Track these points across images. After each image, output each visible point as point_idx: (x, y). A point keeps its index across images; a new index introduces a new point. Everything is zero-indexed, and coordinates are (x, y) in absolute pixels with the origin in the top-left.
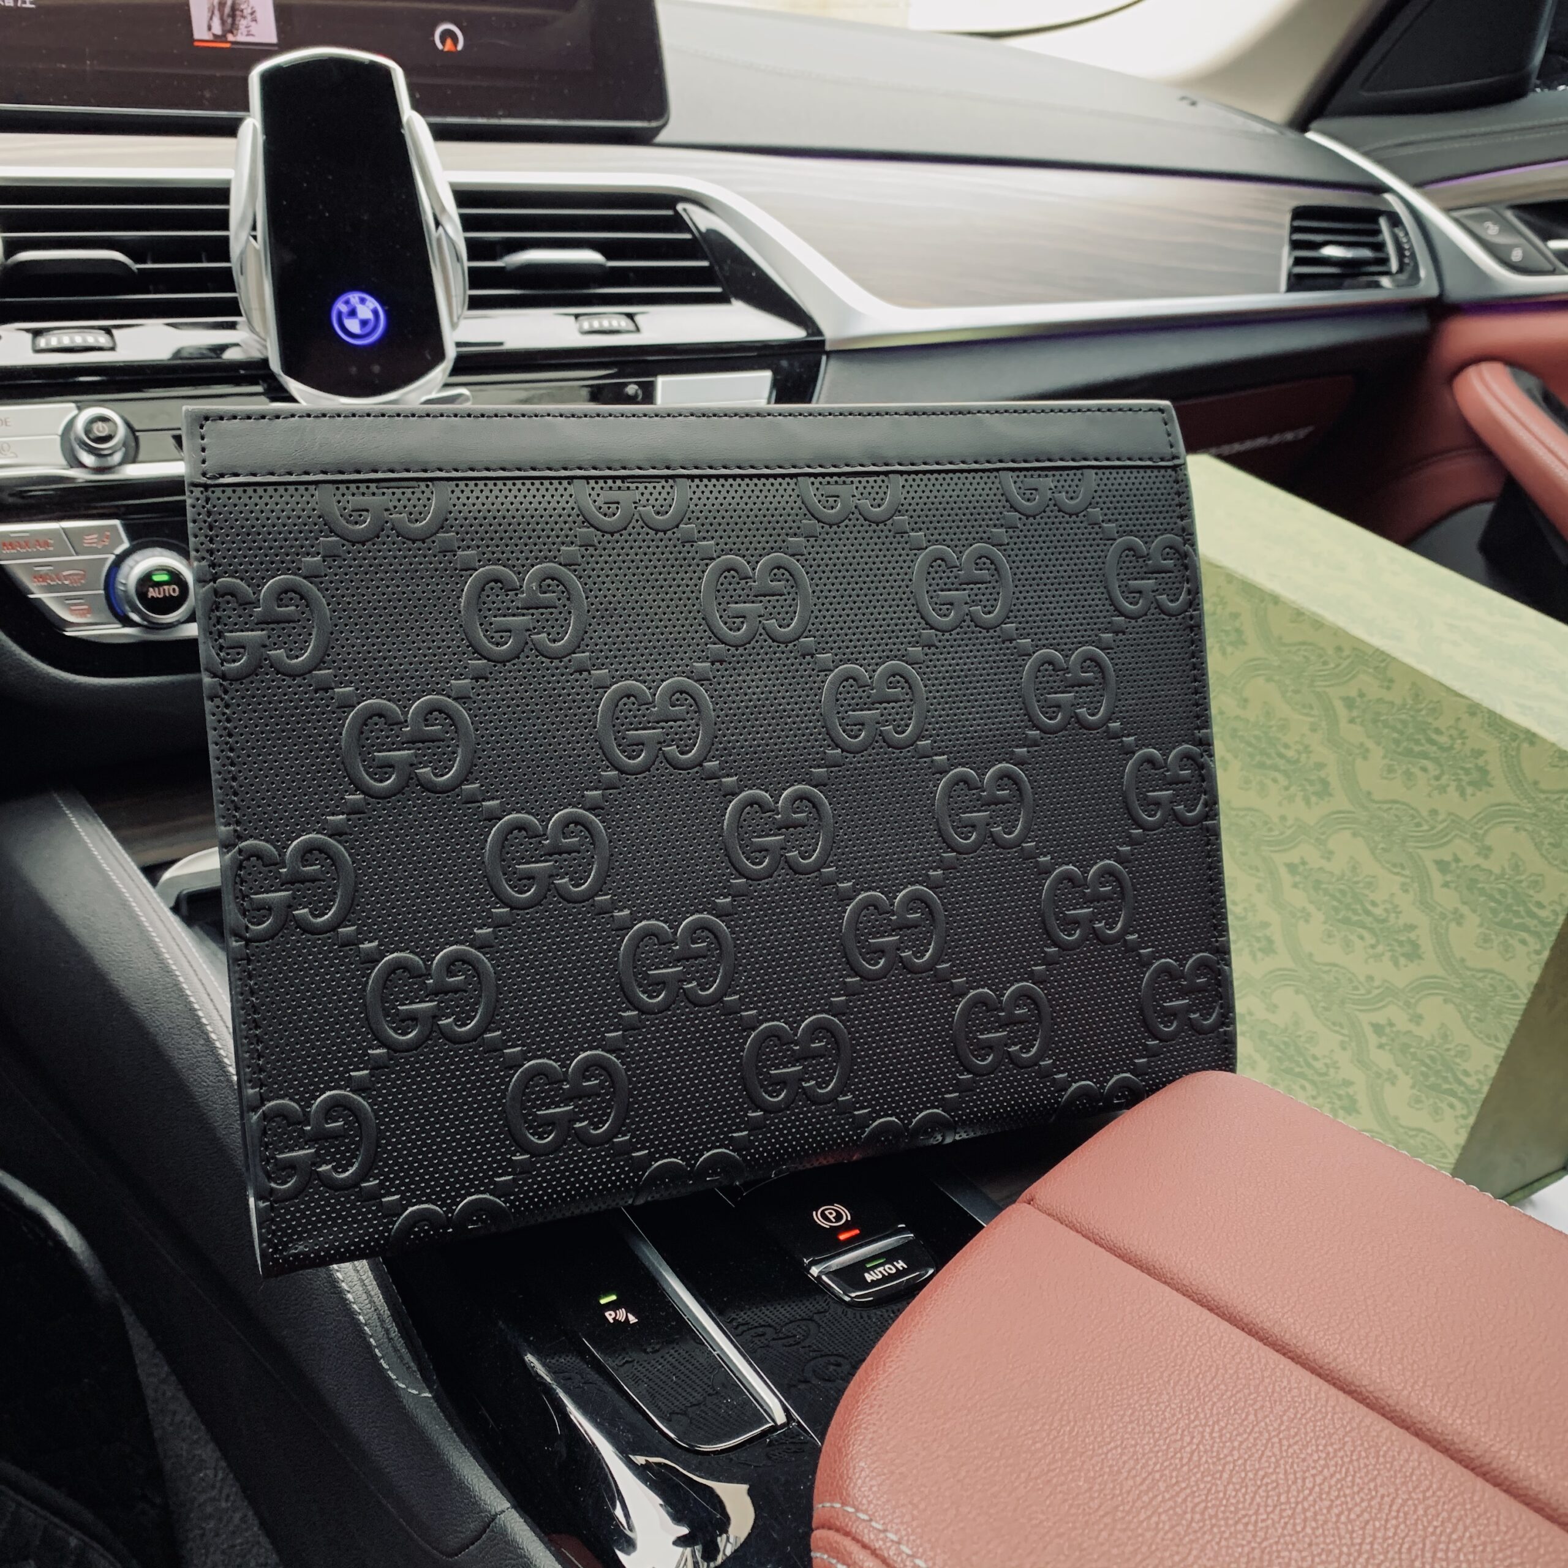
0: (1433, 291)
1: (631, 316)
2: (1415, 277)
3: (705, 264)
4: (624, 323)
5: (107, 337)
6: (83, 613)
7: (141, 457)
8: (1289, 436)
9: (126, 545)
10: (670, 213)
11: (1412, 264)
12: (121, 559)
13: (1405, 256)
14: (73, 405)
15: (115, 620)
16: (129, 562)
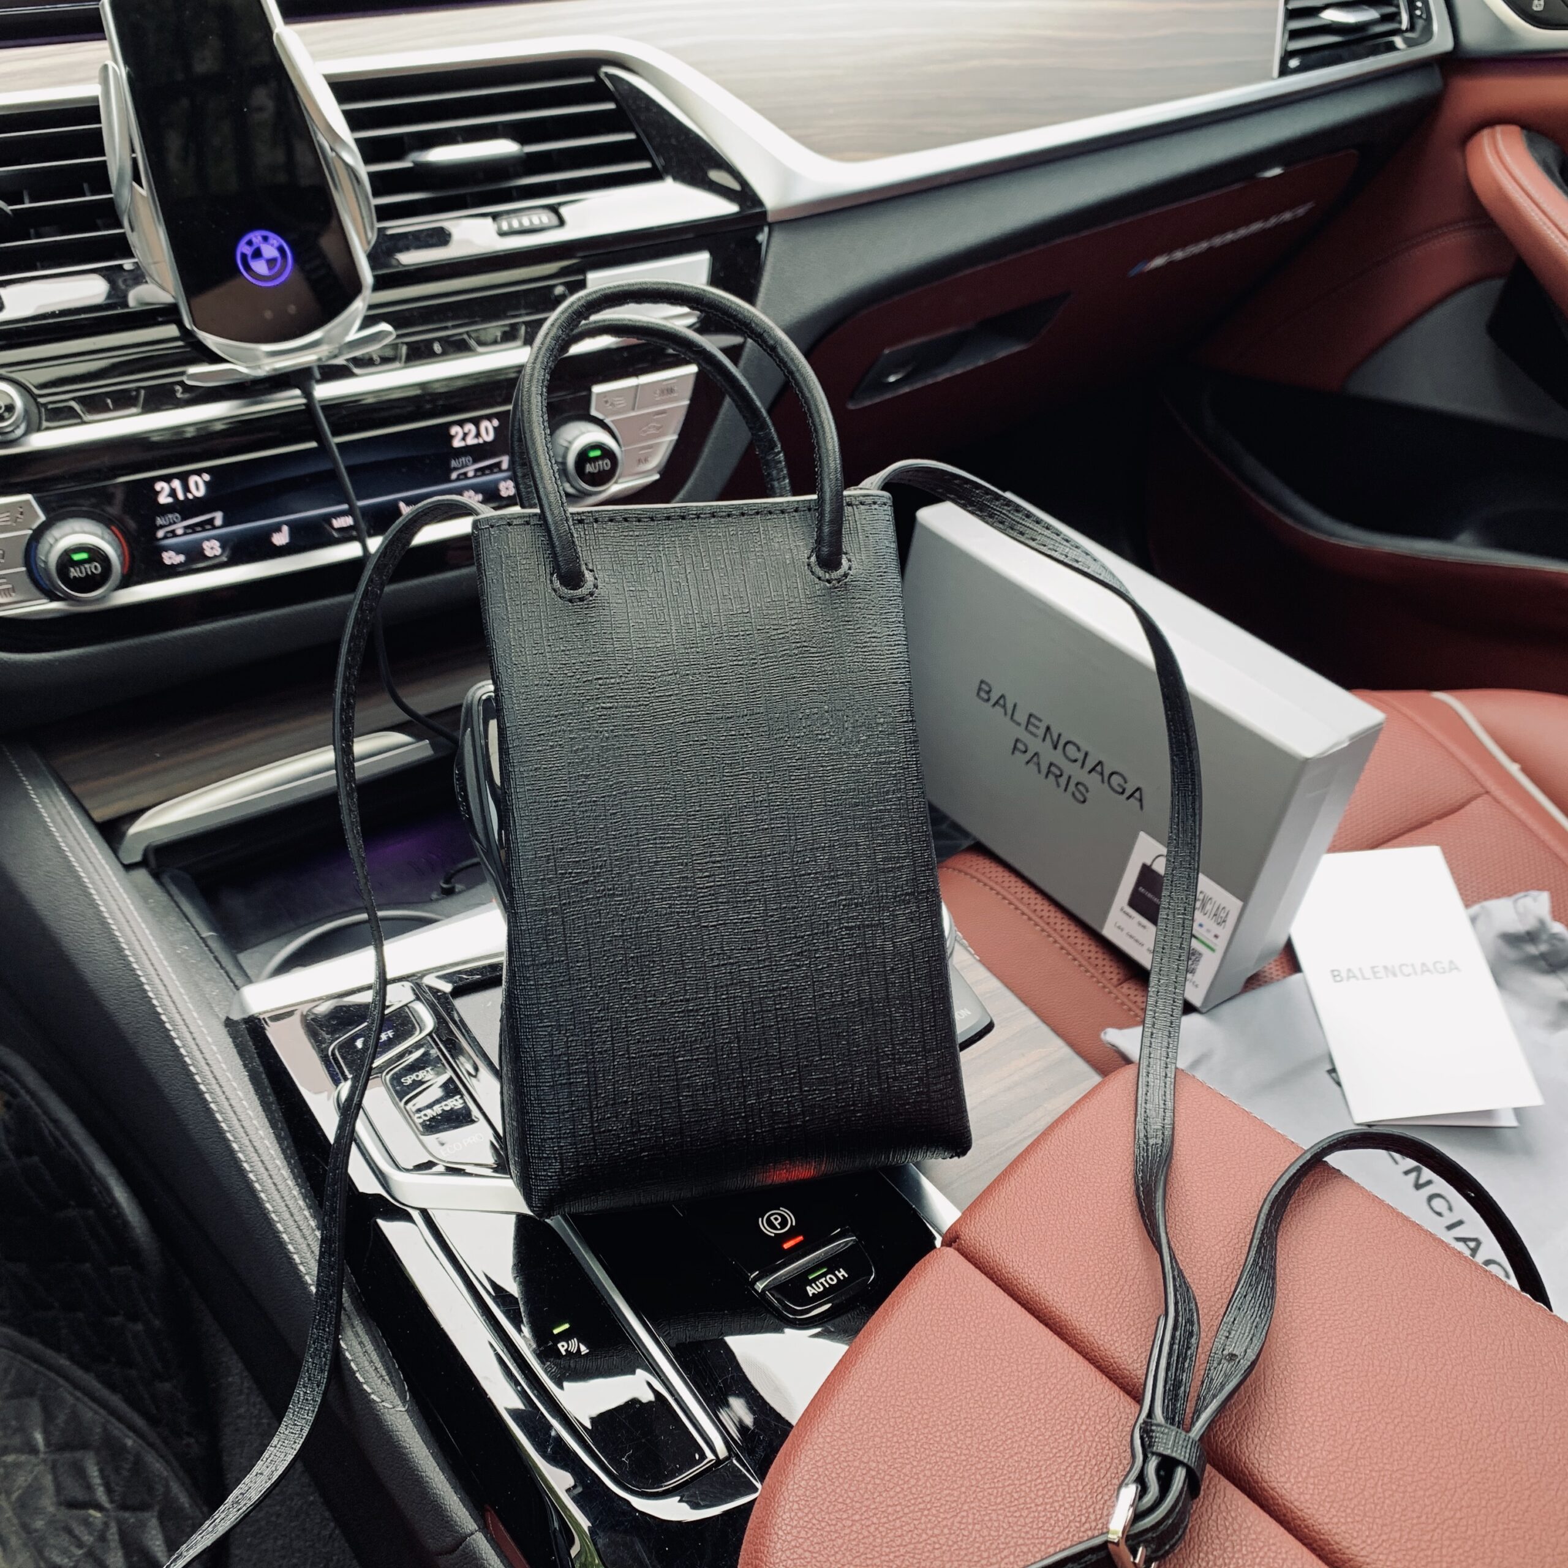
0: (1448, 45)
1: (554, 209)
2: (1428, 32)
3: (631, 136)
4: (546, 218)
7: (45, 423)
8: (1287, 216)
9: (42, 518)
10: (591, 80)
11: (1424, 16)
12: (39, 533)
13: (1418, 8)
15: (43, 596)
16: (49, 537)
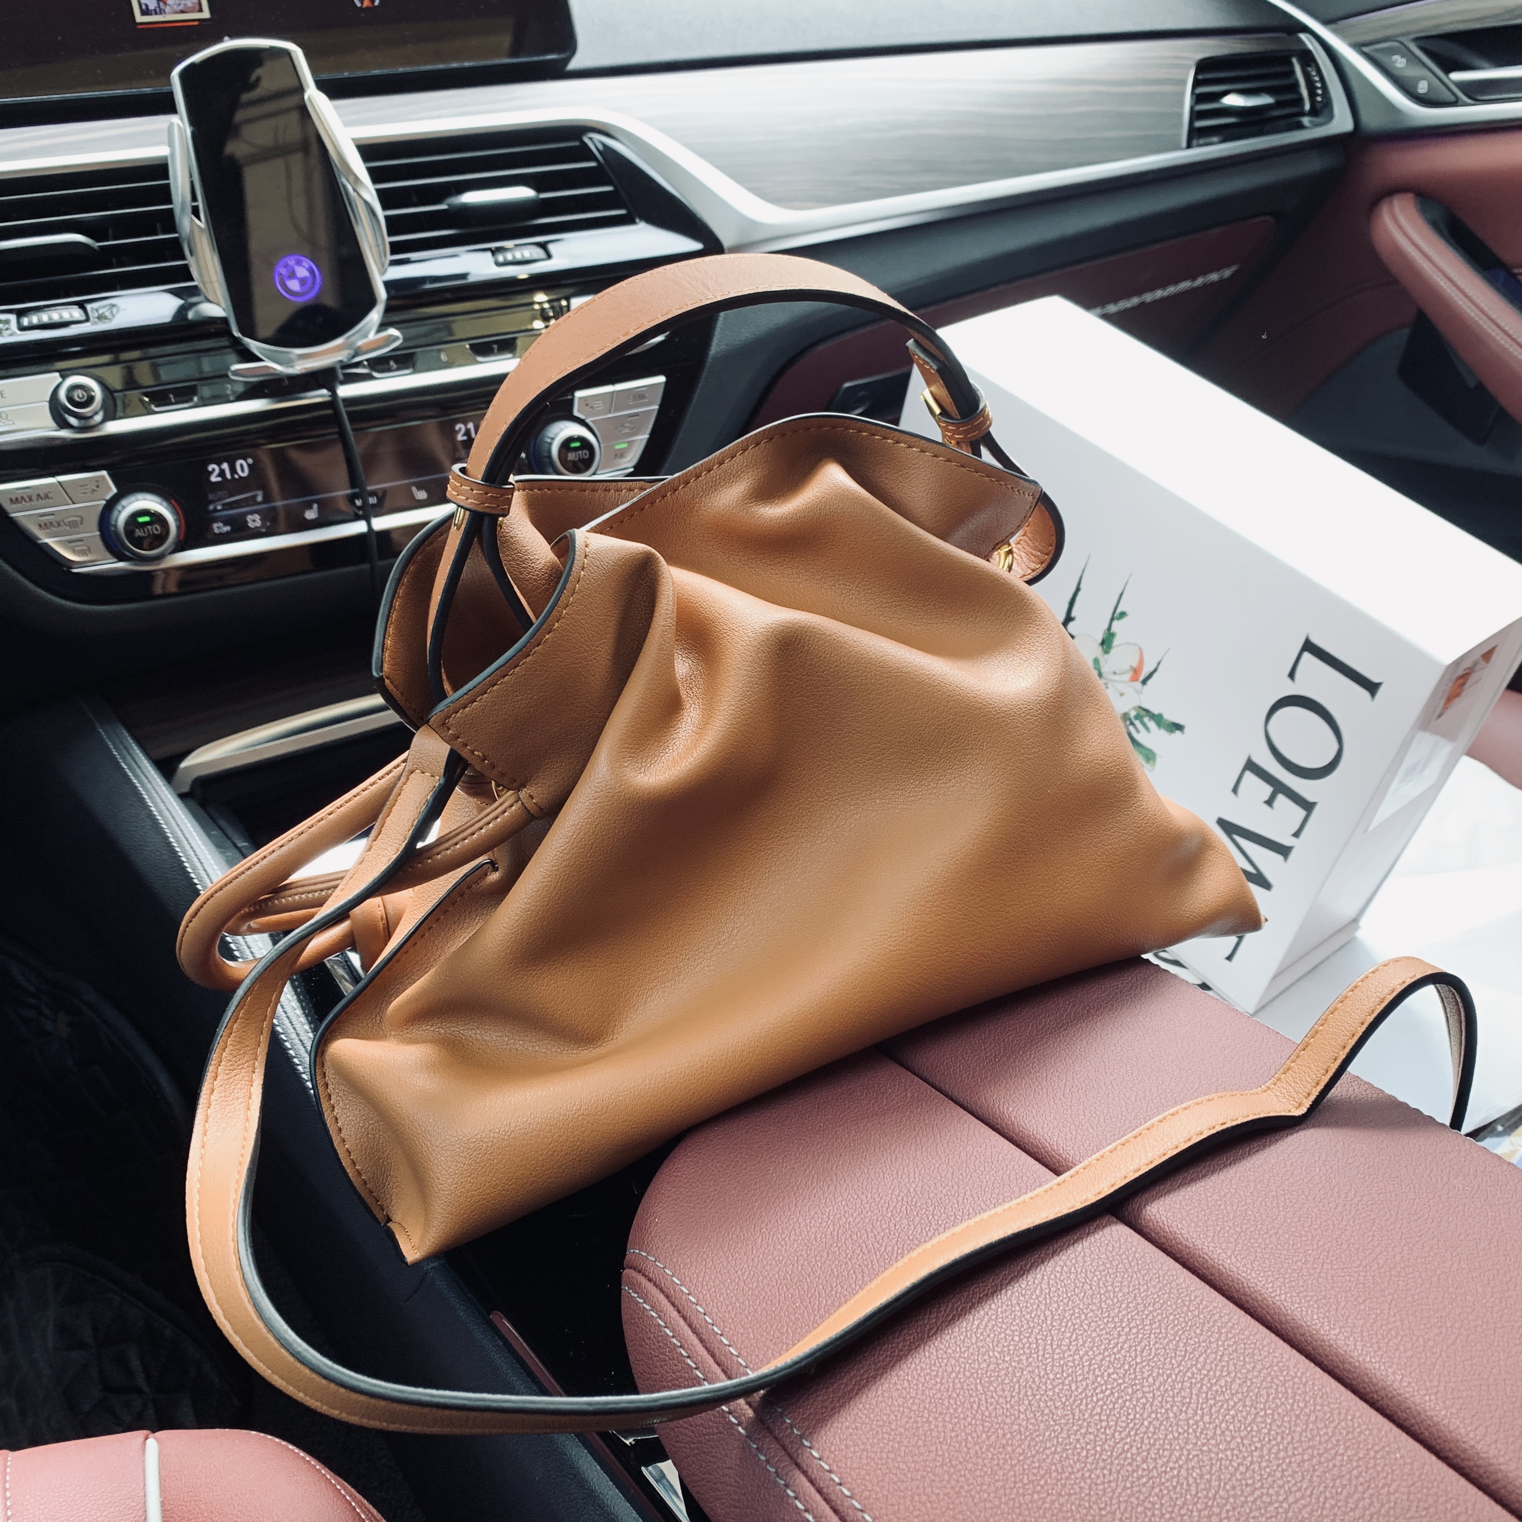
0: (1349, 125)
1: (543, 246)
2: (1329, 115)
3: (609, 188)
4: (537, 252)
5: (81, 310)
6: (83, 553)
8: (1214, 277)
9: (114, 491)
10: (577, 144)
11: (1325, 102)
12: (111, 504)
13: (1318, 95)
14: (57, 374)
15: (114, 556)
16: (119, 505)
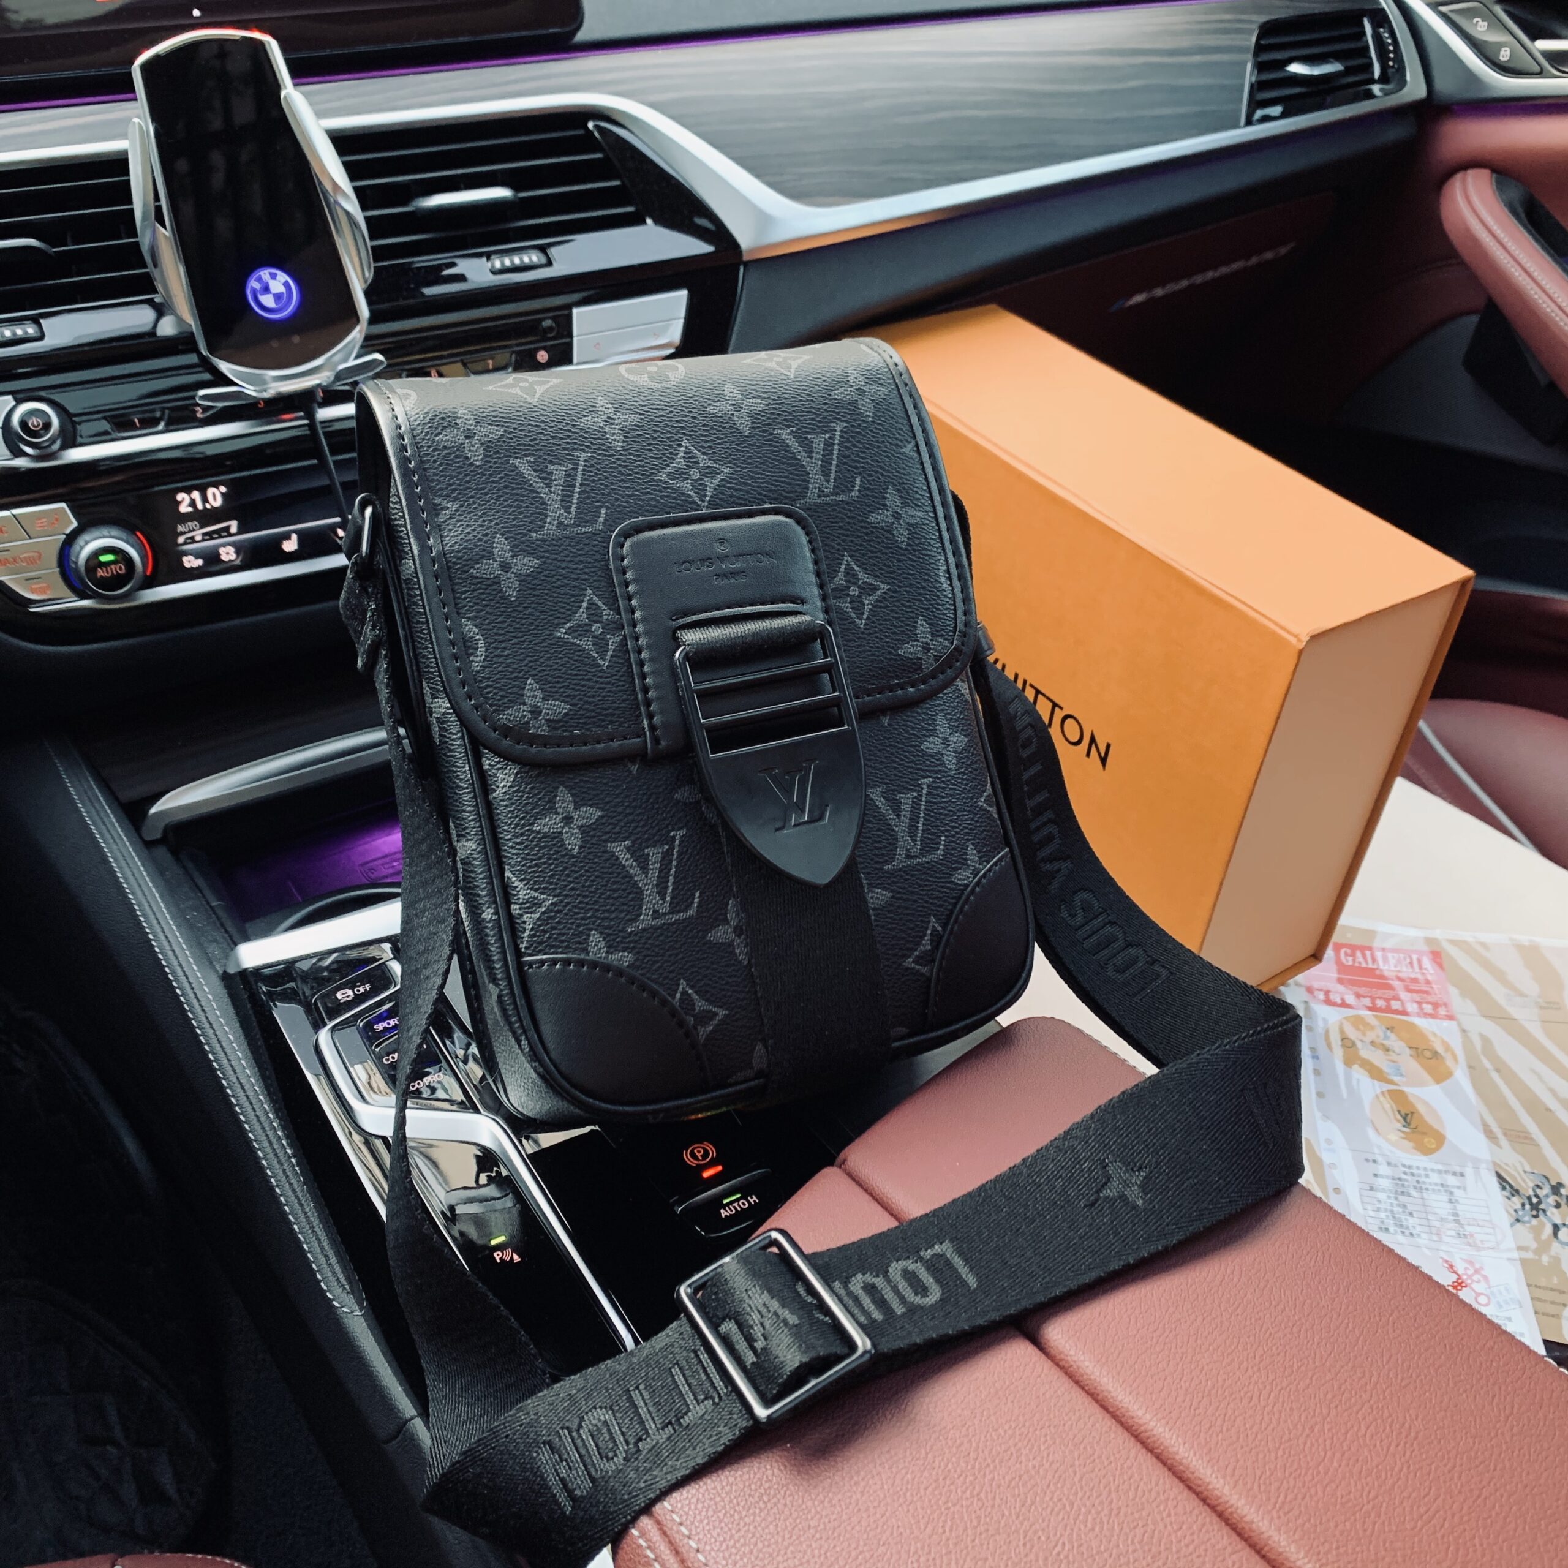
0: (1422, 92)
1: (543, 249)
3: (617, 183)
4: (535, 257)
5: (34, 325)
6: (42, 591)
7: (79, 440)
8: (1269, 255)
9: (75, 524)
10: (581, 132)
11: (1397, 67)
12: (71, 539)
13: (1389, 59)
14: (10, 397)
15: (74, 594)
16: (81, 541)
